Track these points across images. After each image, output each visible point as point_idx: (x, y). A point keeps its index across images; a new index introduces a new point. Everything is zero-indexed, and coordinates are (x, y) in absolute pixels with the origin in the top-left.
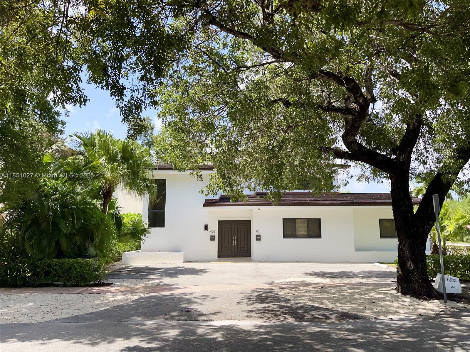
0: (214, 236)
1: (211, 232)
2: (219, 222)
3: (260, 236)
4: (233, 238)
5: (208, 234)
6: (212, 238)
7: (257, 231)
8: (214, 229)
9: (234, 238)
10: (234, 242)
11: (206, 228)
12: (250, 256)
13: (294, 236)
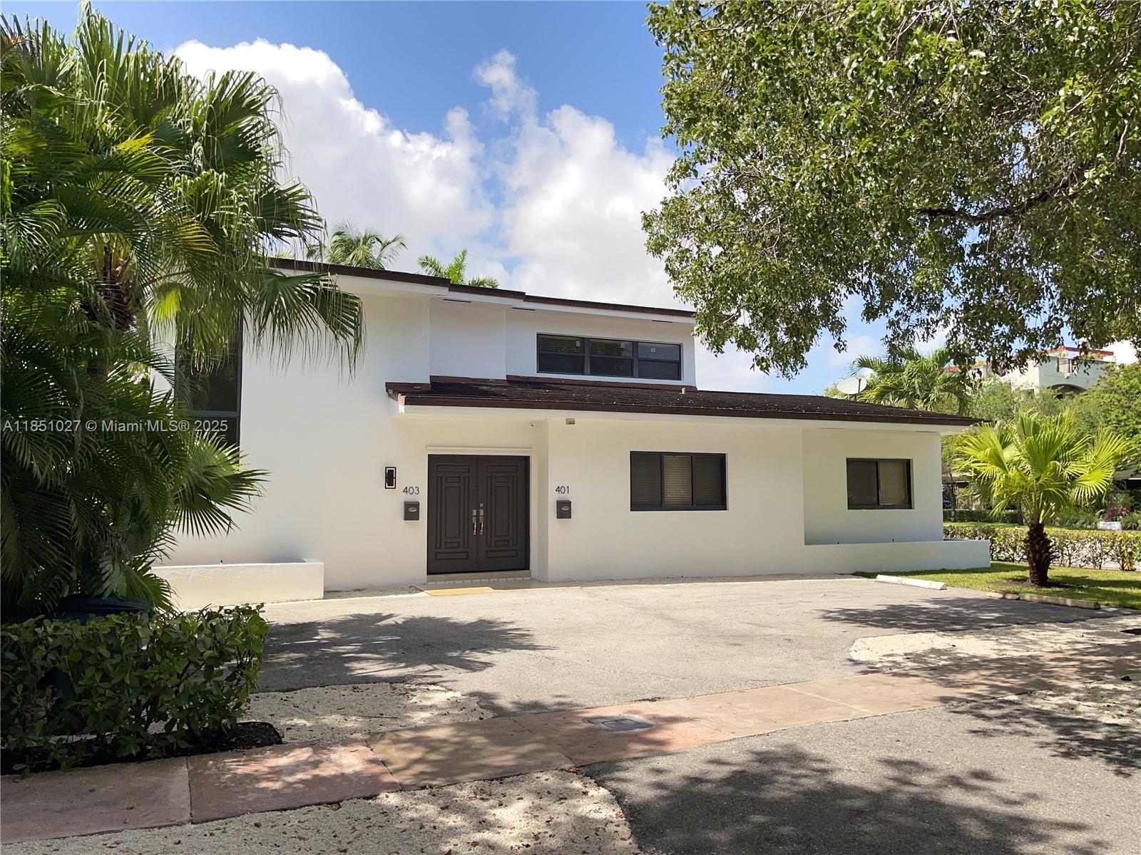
0: (417, 505)
1: (406, 491)
2: (432, 458)
3: (568, 504)
4: (475, 512)
5: (396, 499)
6: (410, 512)
7: (558, 490)
8: (416, 479)
9: (478, 513)
10: (479, 525)
11: (390, 478)
12: (526, 566)
13: (659, 504)
